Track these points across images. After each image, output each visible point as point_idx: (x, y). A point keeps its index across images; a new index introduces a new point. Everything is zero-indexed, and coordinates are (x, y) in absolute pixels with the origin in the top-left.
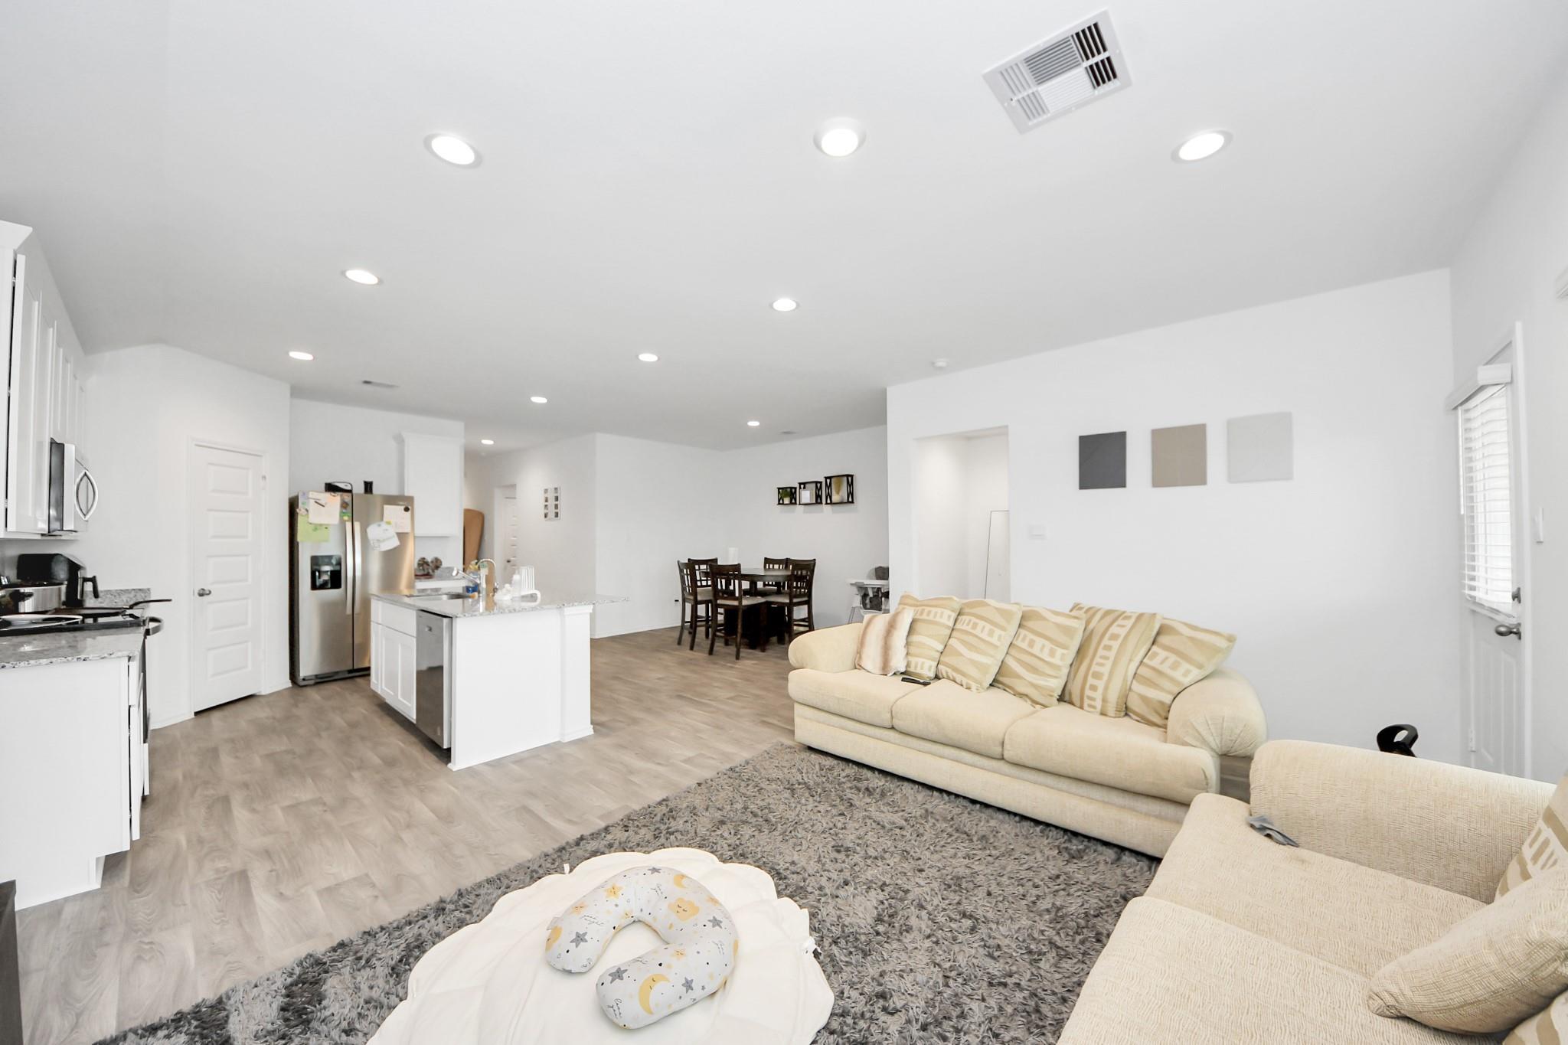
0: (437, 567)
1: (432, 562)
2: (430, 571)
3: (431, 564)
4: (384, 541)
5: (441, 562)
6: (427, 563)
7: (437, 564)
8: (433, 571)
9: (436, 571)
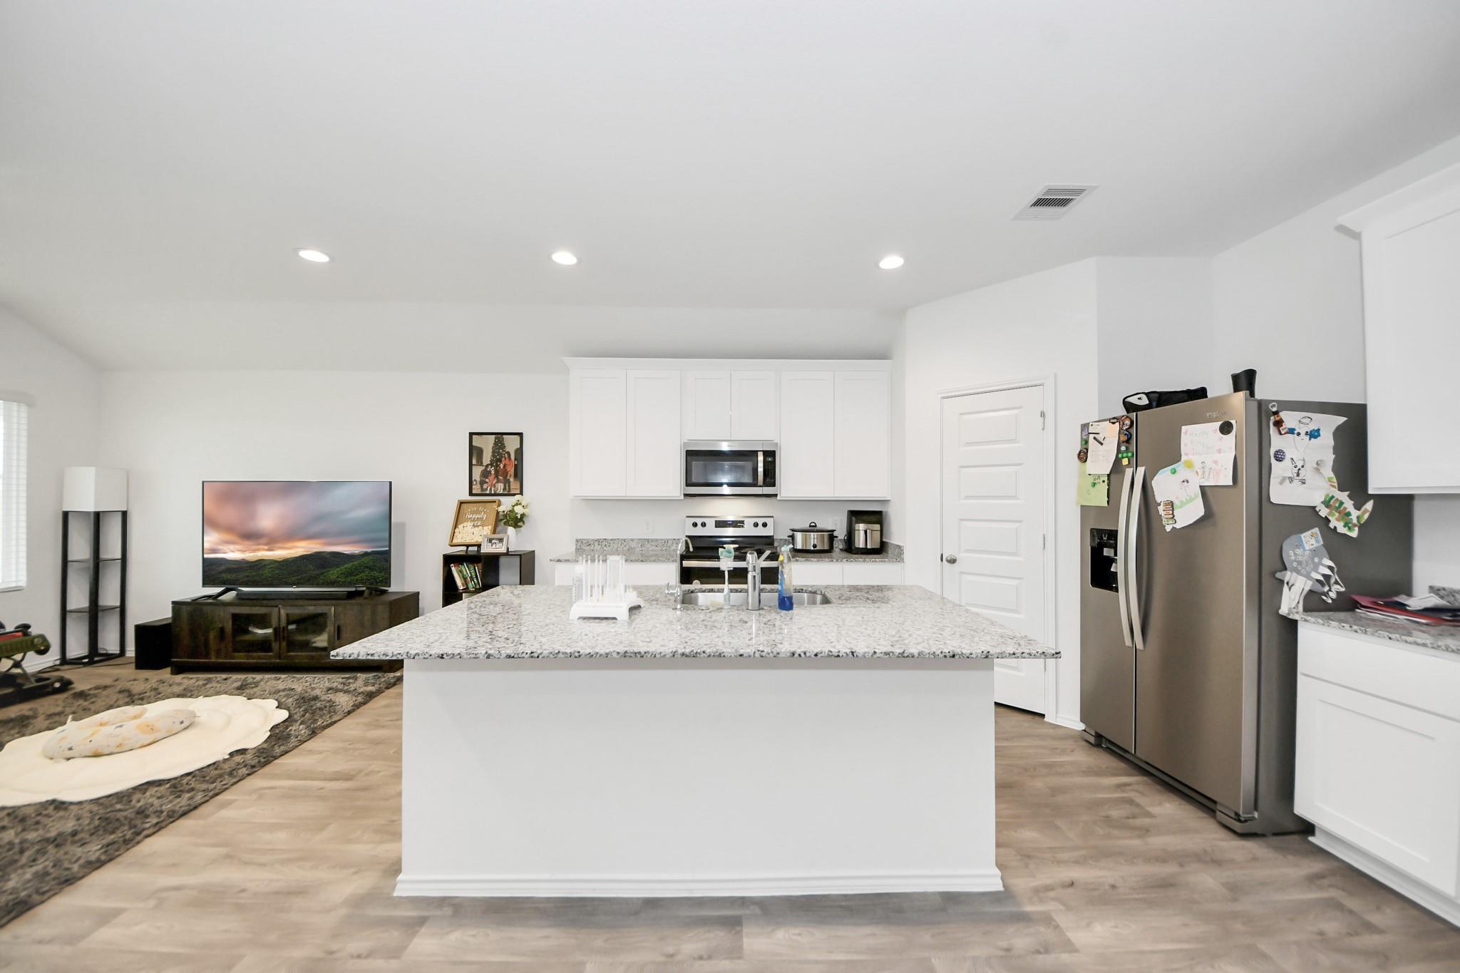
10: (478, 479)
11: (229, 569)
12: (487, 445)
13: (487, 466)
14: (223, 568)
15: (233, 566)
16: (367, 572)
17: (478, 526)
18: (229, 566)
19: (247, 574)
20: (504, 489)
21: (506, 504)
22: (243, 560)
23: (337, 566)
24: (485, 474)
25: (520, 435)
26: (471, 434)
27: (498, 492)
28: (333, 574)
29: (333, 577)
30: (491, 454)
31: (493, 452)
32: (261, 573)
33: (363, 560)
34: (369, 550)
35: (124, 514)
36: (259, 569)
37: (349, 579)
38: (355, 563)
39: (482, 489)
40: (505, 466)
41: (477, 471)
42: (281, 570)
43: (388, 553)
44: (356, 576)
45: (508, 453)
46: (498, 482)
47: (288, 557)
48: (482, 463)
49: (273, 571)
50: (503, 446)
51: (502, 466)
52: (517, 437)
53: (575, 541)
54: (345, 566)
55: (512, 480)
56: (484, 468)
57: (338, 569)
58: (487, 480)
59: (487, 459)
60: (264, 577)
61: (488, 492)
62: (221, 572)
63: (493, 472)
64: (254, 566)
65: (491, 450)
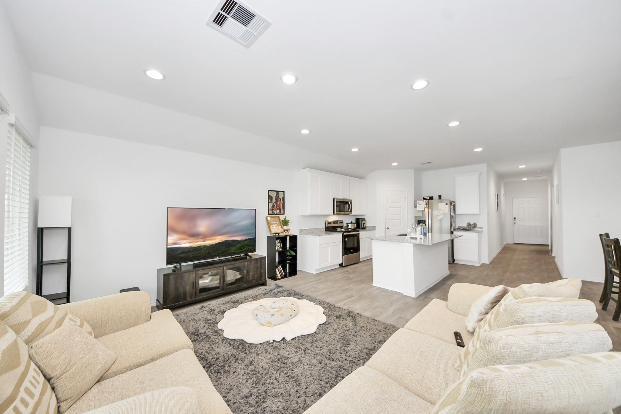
0: (475, 227)
1: (473, 224)
2: (472, 228)
3: (472, 226)
4: (439, 216)
5: (477, 225)
6: (470, 225)
7: (475, 226)
8: (473, 228)
9: (474, 228)
10: (271, 208)
11: (183, 252)
12: (274, 195)
13: (274, 203)
14: (180, 251)
15: (185, 250)
16: (247, 247)
17: (277, 226)
18: (183, 250)
19: (192, 253)
20: (279, 212)
21: (282, 217)
22: (191, 247)
23: (234, 246)
24: (273, 206)
25: (284, 192)
26: (269, 191)
27: (277, 213)
28: (233, 249)
29: (233, 251)
30: (275, 199)
31: (276, 198)
32: (200, 252)
33: (245, 242)
34: (247, 238)
35: (69, 229)
36: (199, 250)
37: (239, 251)
38: (242, 244)
39: (272, 212)
40: (279, 203)
41: (271, 205)
42: (209, 250)
43: (255, 238)
44: (242, 249)
45: (280, 198)
46: (277, 209)
47: (213, 244)
48: (272, 202)
49: (205, 251)
50: (278, 196)
51: (278, 203)
52: (283, 193)
53: (299, 230)
54: (238, 245)
55: (281, 209)
56: (273, 204)
57: (235, 247)
58: (274, 209)
59: (274, 201)
60: (201, 254)
61: (274, 213)
62: (179, 254)
63: (276, 206)
64: (196, 249)
65: (275, 197)
